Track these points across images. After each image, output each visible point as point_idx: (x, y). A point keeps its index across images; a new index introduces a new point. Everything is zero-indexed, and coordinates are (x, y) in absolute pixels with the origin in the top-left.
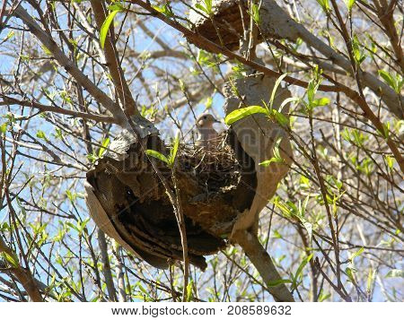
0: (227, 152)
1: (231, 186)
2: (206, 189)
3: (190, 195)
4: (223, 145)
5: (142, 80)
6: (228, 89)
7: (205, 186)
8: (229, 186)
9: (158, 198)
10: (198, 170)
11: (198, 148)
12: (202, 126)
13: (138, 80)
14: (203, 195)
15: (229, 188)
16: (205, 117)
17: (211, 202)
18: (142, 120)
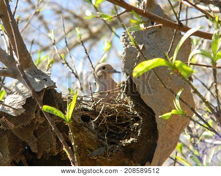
0: (126, 103)
1: (132, 139)
2: (106, 143)
3: (89, 149)
4: (122, 97)
5: (41, 18)
6: (126, 38)
7: (104, 140)
8: (129, 139)
9: (56, 153)
10: (97, 123)
11: (97, 100)
12: (100, 77)
13: (36, 18)
14: (103, 149)
15: (129, 141)
16: (104, 68)
17: (111, 156)
18: (38, 73)
